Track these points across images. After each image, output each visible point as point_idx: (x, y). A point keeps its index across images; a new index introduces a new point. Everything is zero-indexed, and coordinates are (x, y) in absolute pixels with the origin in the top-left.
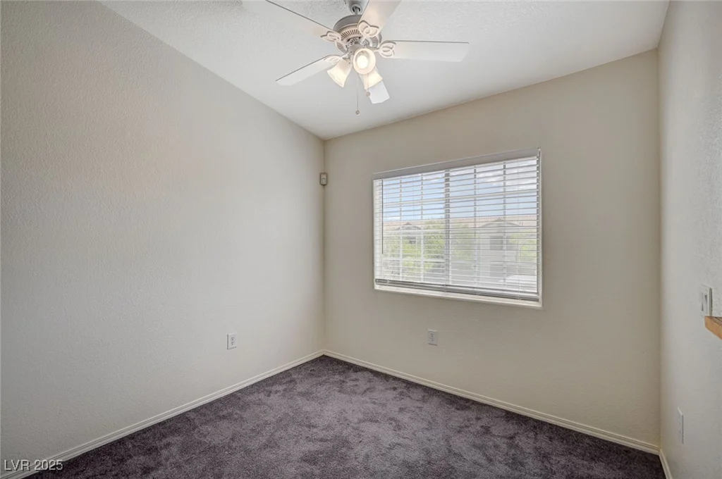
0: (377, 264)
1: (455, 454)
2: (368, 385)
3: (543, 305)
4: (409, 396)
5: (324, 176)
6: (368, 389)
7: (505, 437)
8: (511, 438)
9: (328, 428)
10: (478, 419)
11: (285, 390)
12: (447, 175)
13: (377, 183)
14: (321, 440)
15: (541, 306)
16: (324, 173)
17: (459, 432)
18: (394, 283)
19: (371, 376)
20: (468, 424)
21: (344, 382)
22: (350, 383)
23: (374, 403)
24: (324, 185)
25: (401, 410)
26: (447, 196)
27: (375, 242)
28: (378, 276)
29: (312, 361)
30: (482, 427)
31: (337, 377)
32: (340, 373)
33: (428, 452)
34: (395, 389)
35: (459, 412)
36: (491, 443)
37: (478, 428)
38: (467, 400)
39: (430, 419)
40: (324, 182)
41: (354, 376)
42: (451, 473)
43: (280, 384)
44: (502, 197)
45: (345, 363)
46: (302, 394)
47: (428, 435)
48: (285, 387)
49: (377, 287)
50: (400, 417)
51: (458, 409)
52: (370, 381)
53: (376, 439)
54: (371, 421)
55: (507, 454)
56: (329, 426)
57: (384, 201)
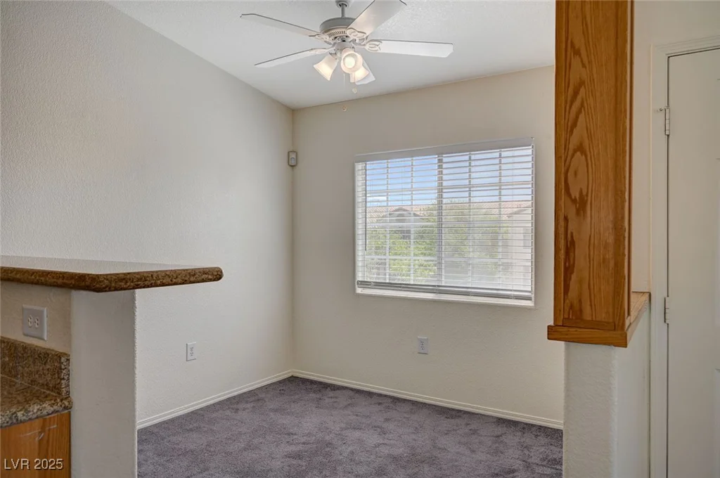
0: (359, 264)
1: (439, 448)
2: (350, 401)
3: (535, 303)
4: (396, 410)
5: (293, 156)
6: (349, 405)
7: (493, 436)
8: (498, 437)
9: (309, 434)
10: (468, 424)
11: (254, 407)
12: (440, 161)
13: (359, 166)
14: (304, 443)
15: (533, 305)
16: (293, 152)
17: (446, 434)
18: (379, 285)
19: (351, 393)
20: (455, 428)
21: (320, 399)
22: (327, 400)
23: (357, 415)
24: (292, 166)
25: (387, 420)
26: (441, 184)
27: (357, 237)
28: (360, 277)
29: (280, 382)
30: (470, 430)
31: (312, 395)
32: (314, 392)
33: (413, 448)
34: (380, 404)
35: (449, 420)
36: (477, 440)
37: (467, 431)
38: (459, 411)
39: (417, 426)
40: (293, 162)
41: (331, 394)
42: (434, 460)
43: (247, 402)
44: (498, 188)
45: (321, 383)
46: (276, 411)
47: (414, 437)
48: (252, 405)
49: (359, 290)
50: (385, 425)
51: (448, 418)
52: (351, 398)
53: (360, 441)
54: (355, 429)
55: (490, 447)
56: (309, 433)
57: (368, 188)
